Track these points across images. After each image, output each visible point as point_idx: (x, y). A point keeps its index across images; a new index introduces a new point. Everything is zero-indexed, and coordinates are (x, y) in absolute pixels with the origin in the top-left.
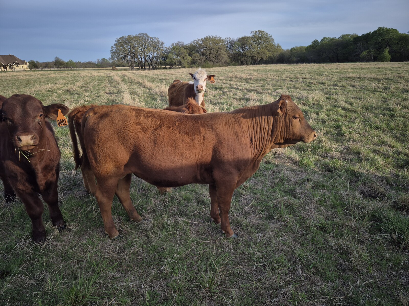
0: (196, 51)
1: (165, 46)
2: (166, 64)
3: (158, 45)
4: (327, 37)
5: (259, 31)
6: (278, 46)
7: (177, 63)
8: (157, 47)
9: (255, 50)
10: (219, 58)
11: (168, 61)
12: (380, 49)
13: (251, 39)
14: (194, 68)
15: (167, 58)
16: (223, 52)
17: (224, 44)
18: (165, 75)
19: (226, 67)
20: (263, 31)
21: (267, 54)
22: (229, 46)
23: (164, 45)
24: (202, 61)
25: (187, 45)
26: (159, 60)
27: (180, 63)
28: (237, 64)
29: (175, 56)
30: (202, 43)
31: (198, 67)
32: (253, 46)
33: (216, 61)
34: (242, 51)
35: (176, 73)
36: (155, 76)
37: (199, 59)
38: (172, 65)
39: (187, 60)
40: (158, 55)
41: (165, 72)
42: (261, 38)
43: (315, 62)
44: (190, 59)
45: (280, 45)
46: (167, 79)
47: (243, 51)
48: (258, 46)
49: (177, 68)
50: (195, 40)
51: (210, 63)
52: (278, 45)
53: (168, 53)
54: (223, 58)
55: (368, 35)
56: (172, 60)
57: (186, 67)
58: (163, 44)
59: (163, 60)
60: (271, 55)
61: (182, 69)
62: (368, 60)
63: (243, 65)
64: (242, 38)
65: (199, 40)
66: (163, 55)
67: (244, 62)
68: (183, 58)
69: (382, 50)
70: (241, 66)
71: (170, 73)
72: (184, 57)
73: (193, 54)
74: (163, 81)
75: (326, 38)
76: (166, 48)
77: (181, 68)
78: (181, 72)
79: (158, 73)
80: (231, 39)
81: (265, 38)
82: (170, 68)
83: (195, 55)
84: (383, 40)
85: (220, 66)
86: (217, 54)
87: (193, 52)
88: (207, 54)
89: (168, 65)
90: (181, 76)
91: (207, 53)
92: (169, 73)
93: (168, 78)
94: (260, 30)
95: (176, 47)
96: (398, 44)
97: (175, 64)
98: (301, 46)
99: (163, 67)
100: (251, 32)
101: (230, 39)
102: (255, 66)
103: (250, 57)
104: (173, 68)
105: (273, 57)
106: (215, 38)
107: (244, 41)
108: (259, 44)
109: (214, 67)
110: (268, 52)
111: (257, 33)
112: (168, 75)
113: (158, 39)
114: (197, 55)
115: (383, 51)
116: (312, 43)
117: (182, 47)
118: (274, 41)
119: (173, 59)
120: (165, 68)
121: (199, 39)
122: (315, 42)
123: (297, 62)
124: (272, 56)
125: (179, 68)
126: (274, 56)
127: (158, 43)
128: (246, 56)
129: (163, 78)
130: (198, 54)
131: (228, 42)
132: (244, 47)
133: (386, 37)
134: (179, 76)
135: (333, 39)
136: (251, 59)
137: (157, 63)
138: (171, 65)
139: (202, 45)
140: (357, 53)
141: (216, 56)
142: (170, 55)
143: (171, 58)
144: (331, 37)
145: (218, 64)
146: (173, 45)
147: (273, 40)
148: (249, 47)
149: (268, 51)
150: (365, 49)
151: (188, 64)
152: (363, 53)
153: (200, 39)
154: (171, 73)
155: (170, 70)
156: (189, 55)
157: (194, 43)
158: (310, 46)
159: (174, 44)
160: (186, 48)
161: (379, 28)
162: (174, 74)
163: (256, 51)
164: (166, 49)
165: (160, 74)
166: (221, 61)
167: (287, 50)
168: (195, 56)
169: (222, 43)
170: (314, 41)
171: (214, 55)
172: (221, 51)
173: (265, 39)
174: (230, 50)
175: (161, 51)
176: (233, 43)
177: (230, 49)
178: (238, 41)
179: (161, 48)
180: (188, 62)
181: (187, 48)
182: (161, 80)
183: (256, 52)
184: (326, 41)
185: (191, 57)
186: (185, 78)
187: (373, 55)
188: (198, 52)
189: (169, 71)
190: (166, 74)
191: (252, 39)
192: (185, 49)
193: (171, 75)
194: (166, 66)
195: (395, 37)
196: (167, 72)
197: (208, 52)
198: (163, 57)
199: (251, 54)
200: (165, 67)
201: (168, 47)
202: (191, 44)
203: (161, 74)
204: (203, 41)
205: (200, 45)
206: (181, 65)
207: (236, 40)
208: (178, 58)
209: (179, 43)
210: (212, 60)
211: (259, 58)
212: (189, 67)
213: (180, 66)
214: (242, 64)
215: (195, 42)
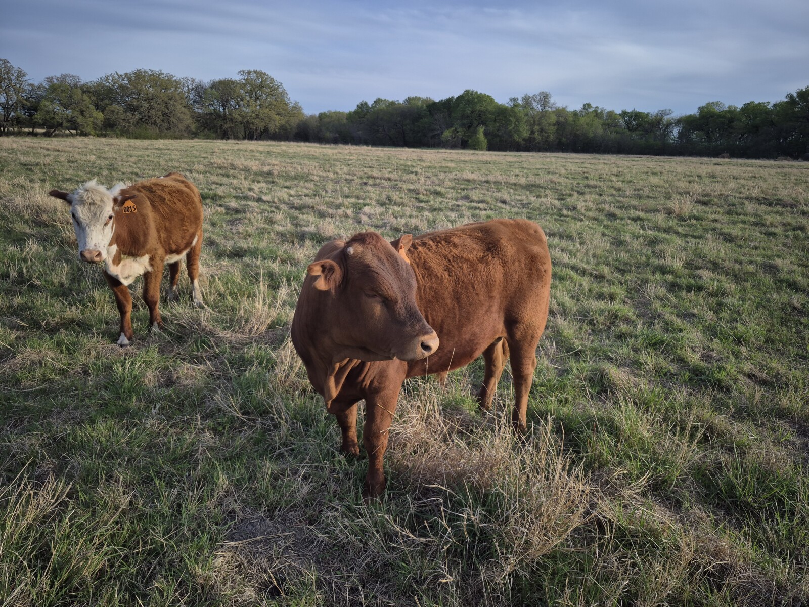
0: (114, 100)
1: (30, 82)
2: (34, 125)
3: (9, 78)
4: (383, 98)
5: (255, 72)
6: (297, 108)
7: (65, 124)
8: (6, 81)
9: (248, 109)
10: (172, 119)
11: (38, 116)
12: (469, 127)
13: (241, 86)
14: (111, 137)
15: (36, 110)
16: (180, 108)
17: (180, 90)
18: (34, 151)
19: (191, 141)
20: (263, 72)
21: (276, 122)
22: (191, 96)
23: (25, 78)
24: (130, 123)
25: (90, 85)
26: (13, 114)
27: (73, 124)
28: (214, 135)
29: (58, 108)
30: (126, 82)
31: (122, 135)
32: (245, 101)
33: (166, 125)
34: (221, 109)
35: (68, 149)
36: (5, 154)
37: (122, 117)
38: (52, 128)
39: (91, 119)
40: (10, 102)
41: (36, 145)
42: (261, 87)
43: (366, 143)
44: (100, 116)
45: (300, 104)
46: (44, 165)
47: (224, 109)
48: (255, 101)
49: (67, 136)
50: (109, 74)
51: (152, 130)
52: (296, 104)
53: (39, 99)
54: (180, 120)
55: (449, 100)
56: (52, 116)
57: (90, 134)
58: (24, 75)
59: (24, 114)
60: (283, 123)
61: (81, 138)
62: (454, 147)
63: (228, 138)
64: (221, 82)
65: (120, 76)
66: (25, 102)
67: (229, 133)
68: (82, 113)
69: (472, 129)
70: (224, 141)
71: (49, 147)
72: (84, 111)
73: (107, 105)
74: (34, 168)
75: (382, 100)
76: (32, 85)
77: (77, 135)
78: (81, 146)
79: (15, 146)
80: (196, 81)
81: (270, 87)
82: (47, 135)
83: (112, 109)
84: (472, 112)
85: (177, 138)
86: (167, 111)
87: (106, 101)
88: (142, 109)
89: (41, 126)
90: (84, 158)
91: (141, 106)
92: (45, 146)
93: (48, 160)
94: (258, 70)
95: (60, 87)
96: (495, 120)
97: (61, 125)
98: (338, 110)
99: (27, 130)
100: (240, 72)
101: (193, 81)
102: (254, 142)
103: (241, 123)
104: (56, 136)
105: (288, 127)
106: (159, 75)
107: (224, 89)
108: (258, 98)
109: (162, 138)
110: (278, 117)
111: (253, 76)
112: (46, 152)
113: (8, 62)
114: (118, 108)
115: (475, 132)
116: (358, 106)
117: (77, 88)
118: (289, 96)
119: (54, 113)
120: (35, 135)
121: (120, 73)
122: (363, 106)
123: (335, 141)
124: (287, 125)
125: (72, 135)
126: (290, 125)
127: (8, 73)
128: (232, 120)
129: (31, 159)
130: (121, 108)
131: (190, 87)
132: (227, 101)
133: (478, 107)
134: (77, 157)
135: (393, 103)
136: (243, 128)
137: (7, 121)
138: (49, 127)
139: (128, 88)
140: (436, 133)
141: (165, 115)
142: (45, 103)
143: (48, 112)
144: (390, 100)
145: (170, 133)
146: (49, 80)
147: (284, 92)
148: (238, 103)
149: (278, 114)
150: (449, 126)
151: (94, 128)
152: (445, 133)
153: (122, 73)
154: (53, 147)
155: (48, 139)
156: (97, 107)
157: (107, 80)
158: (355, 112)
159: (52, 78)
160: (86, 90)
161: (466, 91)
162: (64, 151)
163: (253, 112)
164: (31, 88)
165: (20, 148)
166: (177, 126)
167: (312, 117)
168: (113, 111)
169: (176, 87)
170: (361, 104)
171: (160, 113)
172: (176, 104)
173: (268, 90)
174: (197, 106)
175: (17, 91)
176: (200, 92)
177: (194, 102)
178: (211, 88)
179: (18, 86)
180: (94, 123)
181: (89, 92)
182: (25, 165)
183: (254, 115)
184: (383, 106)
185: (103, 111)
186: (98, 162)
187: (460, 137)
188: (119, 103)
189: (45, 142)
190: (39, 151)
191: (243, 86)
192: (84, 92)
193: (55, 153)
194: (34, 128)
195: (490, 109)
196: (41, 145)
197: (145, 104)
198: (23, 107)
199: (243, 117)
200: (31, 130)
201: (36, 84)
202: (99, 84)
203: (24, 148)
204: (129, 79)
205: (122, 87)
206: (76, 129)
207: (208, 86)
208: (68, 112)
209: (68, 79)
210: (155, 123)
211: (261, 126)
212: (99, 136)
213: (74, 131)
214: (225, 136)
215: (111, 78)
